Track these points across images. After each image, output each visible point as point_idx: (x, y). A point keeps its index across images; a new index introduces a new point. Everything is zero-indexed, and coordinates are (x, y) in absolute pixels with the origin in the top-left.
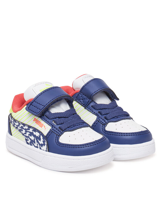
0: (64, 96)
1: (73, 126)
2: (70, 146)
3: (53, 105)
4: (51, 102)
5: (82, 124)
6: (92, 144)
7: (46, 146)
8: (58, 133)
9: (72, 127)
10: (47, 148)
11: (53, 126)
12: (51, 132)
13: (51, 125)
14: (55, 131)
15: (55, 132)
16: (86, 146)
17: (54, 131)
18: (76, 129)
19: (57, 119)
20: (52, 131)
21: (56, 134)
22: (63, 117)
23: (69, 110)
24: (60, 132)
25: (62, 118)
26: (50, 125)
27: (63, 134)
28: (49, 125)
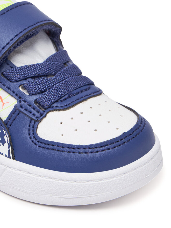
0: (42, 25)
1: (66, 96)
2: (64, 149)
3: (19, 48)
4: (14, 43)
5: (86, 90)
6: (116, 144)
7: (6, 145)
8: (34, 115)
9: (65, 99)
10: (9, 151)
11: (20, 98)
12: (17, 112)
13: (17, 95)
14: (26, 110)
15: (27, 113)
16: (102, 148)
17: (24, 111)
18: (75, 105)
19: (30, 80)
20: (19, 110)
21: (29, 117)
22: (42, 76)
23: (55, 54)
24: (38, 112)
25: (40, 76)
26: (14, 95)
27: (45, 117)
28: (12, 96)
